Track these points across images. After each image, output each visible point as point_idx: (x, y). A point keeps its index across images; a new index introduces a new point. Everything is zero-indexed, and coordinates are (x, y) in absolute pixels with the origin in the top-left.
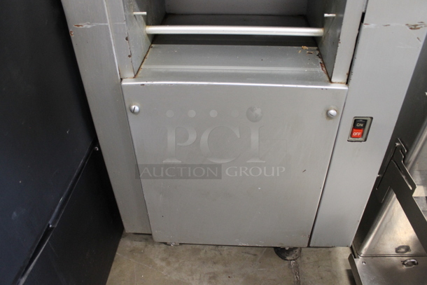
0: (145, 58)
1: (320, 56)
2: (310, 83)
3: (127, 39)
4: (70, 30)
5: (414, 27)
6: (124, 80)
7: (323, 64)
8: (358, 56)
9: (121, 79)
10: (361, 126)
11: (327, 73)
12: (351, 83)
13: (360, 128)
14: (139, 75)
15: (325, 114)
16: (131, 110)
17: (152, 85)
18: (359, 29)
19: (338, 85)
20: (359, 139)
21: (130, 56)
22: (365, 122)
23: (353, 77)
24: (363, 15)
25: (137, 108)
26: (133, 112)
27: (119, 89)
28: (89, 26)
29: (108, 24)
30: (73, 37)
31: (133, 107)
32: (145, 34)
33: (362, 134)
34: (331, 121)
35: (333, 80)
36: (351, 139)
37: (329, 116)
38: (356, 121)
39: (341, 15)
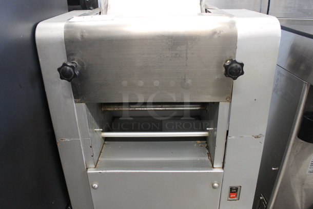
0: (101, 152)
1: (208, 148)
2: (201, 169)
3: (91, 147)
4: (57, 142)
5: (257, 137)
6: (89, 169)
7: (209, 154)
8: (227, 153)
9: (87, 168)
10: (234, 191)
11: (211, 161)
12: (225, 168)
13: (234, 192)
14: (98, 166)
15: (211, 186)
16: (93, 187)
17: (106, 173)
18: (226, 139)
19: (217, 170)
20: (235, 199)
21: (92, 156)
22: (237, 189)
23: (226, 165)
24: (228, 132)
25: (96, 186)
26: (94, 188)
27: (85, 174)
28: (68, 140)
29: (80, 139)
30: (58, 145)
31: (94, 185)
32: (101, 137)
33: (236, 196)
34: (216, 190)
35: (214, 166)
36: (229, 199)
37: (214, 188)
38: (231, 189)
39: (215, 129)
